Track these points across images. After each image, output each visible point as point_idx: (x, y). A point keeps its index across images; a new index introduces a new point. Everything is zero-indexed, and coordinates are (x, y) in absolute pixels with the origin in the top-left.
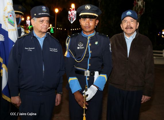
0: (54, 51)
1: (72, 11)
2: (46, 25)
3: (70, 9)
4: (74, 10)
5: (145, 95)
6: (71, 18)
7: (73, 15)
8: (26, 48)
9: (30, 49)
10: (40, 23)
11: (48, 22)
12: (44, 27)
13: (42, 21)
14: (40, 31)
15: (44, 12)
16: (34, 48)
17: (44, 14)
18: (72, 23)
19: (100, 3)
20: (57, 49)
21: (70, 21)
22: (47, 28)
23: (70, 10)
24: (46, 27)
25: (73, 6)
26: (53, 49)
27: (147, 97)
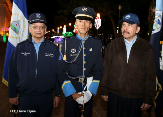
0: (50, 56)
1: (98, 20)
2: (39, 30)
3: (96, 17)
4: (99, 18)
5: (145, 103)
6: (97, 25)
7: (98, 22)
8: (22, 53)
9: (26, 54)
10: (34, 29)
11: (42, 28)
12: (38, 32)
13: (36, 27)
14: (35, 37)
15: (37, 19)
16: (30, 53)
17: (38, 20)
18: (97, 29)
19: (120, 12)
20: (53, 54)
21: (96, 27)
22: (41, 34)
23: (96, 19)
24: (39, 33)
25: (98, 15)
26: (49, 54)
27: (148, 105)
